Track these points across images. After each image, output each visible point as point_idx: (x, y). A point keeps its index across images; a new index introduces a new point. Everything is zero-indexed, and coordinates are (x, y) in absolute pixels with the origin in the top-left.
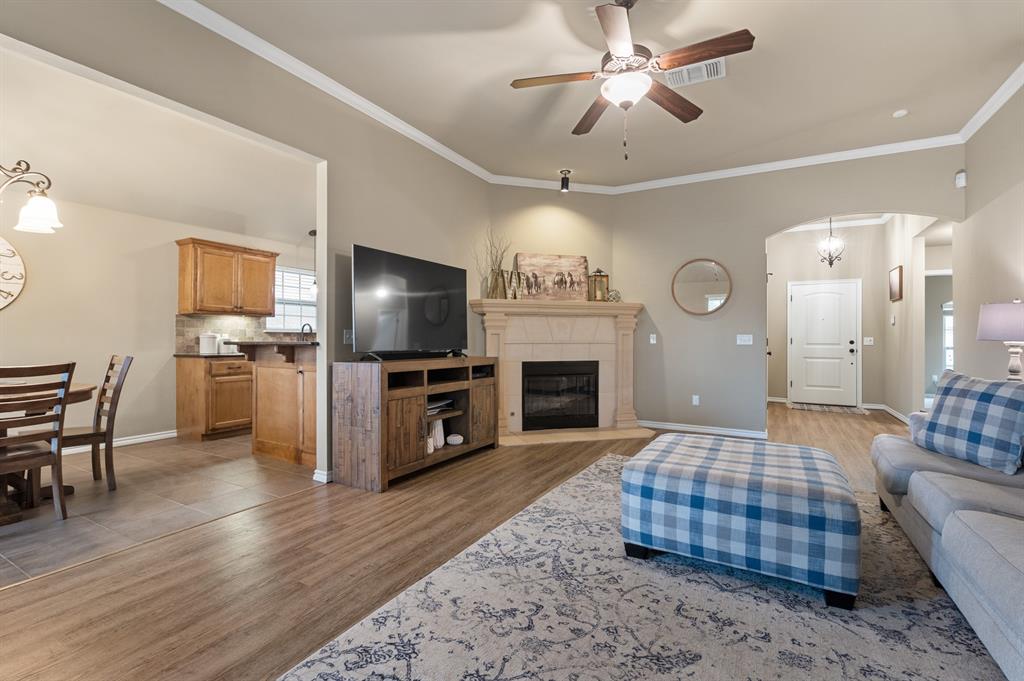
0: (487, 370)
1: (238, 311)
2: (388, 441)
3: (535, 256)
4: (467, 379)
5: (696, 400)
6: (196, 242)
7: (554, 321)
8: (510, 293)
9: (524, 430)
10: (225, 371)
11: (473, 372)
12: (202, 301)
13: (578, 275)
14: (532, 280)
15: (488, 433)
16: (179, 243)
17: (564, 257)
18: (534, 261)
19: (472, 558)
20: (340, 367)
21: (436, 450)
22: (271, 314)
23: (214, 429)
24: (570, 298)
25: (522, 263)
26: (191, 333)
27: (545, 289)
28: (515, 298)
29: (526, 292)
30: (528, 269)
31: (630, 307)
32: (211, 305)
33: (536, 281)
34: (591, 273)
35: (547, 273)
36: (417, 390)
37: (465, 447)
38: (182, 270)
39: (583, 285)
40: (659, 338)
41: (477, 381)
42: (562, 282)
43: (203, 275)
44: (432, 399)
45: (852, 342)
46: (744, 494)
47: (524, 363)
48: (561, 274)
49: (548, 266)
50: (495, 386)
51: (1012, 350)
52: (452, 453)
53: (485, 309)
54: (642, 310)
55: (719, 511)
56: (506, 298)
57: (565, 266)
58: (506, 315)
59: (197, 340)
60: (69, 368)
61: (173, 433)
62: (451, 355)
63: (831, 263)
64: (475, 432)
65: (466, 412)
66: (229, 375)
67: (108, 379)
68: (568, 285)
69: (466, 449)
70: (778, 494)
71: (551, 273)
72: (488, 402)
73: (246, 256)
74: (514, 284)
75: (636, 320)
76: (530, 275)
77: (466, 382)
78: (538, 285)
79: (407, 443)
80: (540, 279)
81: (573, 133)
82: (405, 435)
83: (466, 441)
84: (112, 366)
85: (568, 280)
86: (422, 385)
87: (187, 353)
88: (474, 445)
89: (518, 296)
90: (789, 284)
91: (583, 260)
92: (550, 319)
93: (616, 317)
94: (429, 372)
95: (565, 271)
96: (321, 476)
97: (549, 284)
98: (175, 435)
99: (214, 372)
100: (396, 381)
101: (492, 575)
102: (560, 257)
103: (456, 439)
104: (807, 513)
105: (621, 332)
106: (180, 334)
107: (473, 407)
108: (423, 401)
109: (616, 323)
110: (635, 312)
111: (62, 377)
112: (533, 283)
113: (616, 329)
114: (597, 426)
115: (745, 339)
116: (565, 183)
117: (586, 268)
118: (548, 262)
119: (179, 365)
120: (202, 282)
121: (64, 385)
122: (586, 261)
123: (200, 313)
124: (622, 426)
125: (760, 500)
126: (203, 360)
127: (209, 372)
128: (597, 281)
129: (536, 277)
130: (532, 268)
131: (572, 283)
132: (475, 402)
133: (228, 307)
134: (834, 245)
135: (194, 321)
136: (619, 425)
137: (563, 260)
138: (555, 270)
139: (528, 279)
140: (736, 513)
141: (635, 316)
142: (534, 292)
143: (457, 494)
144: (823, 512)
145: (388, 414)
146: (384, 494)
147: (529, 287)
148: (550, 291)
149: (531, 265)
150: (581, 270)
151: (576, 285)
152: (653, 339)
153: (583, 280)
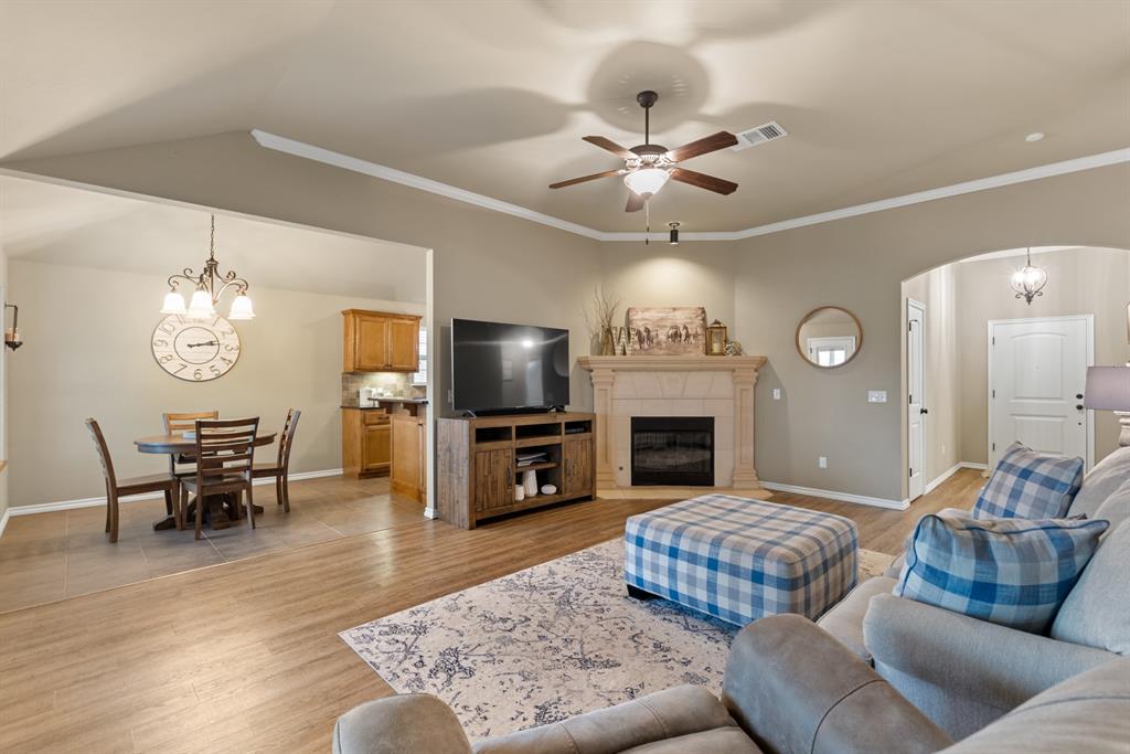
0: (584, 426)
1: (389, 369)
2: (476, 487)
3: (648, 309)
4: (560, 434)
5: (823, 462)
6: (355, 312)
7: (664, 376)
8: (618, 349)
9: (633, 484)
10: (377, 421)
11: (566, 428)
12: (360, 361)
13: (695, 326)
14: (644, 334)
15: (584, 485)
16: (345, 313)
17: (680, 309)
18: (647, 315)
19: (505, 583)
20: (442, 422)
21: (526, 497)
22: (416, 370)
23: (367, 470)
24: (685, 351)
25: (635, 318)
26: (353, 390)
27: (659, 343)
28: (624, 353)
29: (637, 346)
30: (640, 323)
31: (751, 361)
32: (366, 363)
33: (648, 336)
34: (710, 322)
35: (658, 326)
36: (505, 444)
37: (557, 496)
38: (346, 335)
39: (700, 337)
40: (783, 393)
41: (570, 436)
42: (676, 335)
43: (360, 339)
44: (521, 452)
45: (1080, 397)
46: (708, 547)
47: (633, 418)
48: (676, 327)
49: (662, 319)
50: (593, 441)
51: (1122, 420)
52: (543, 502)
53: (592, 366)
54: (764, 362)
55: (688, 561)
56: (614, 354)
57: (680, 318)
58: (614, 371)
59: (358, 393)
60: (255, 421)
61: (340, 471)
62: (554, 410)
63: (1029, 300)
64: (568, 484)
65: (559, 465)
66: (379, 424)
67: (286, 427)
68: (683, 338)
69: (558, 499)
70: (732, 550)
71: (665, 326)
72: (584, 455)
73: (395, 321)
74: (623, 340)
75: (756, 374)
76: (642, 330)
77: (558, 437)
78: (650, 339)
79: (494, 489)
80: (653, 334)
81: (627, 211)
82: (493, 483)
83: (559, 492)
84: (289, 417)
85: (683, 332)
86: (510, 439)
87: (350, 405)
88: (567, 496)
89: (628, 352)
90: (990, 324)
91: (700, 311)
92: (658, 373)
93: (733, 371)
94: (518, 428)
95: (680, 324)
96: (429, 513)
97: (662, 337)
98: (342, 472)
99: (367, 421)
100: (482, 435)
101: (510, 596)
102: (674, 309)
103: (550, 489)
104: (751, 568)
105: (739, 387)
106: (345, 388)
107: (566, 460)
108: (511, 453)
109: (734, 378)
110: (755, 366)
111: (250, 428)
112: (645, 337)
113: (734, 383)
114: (713, 485)
115: (876, 397)
116: (674, 236)
117: (704, 319)
118: (663, 315)
119: (344, 414)
120: (360, 348)
121: (252, 433)
122: (704, 312)
123: (358, 371)
124: (740, 486)
125: (717, 554)
126: (359, 411)
127: (363, 421)
128: (714, 333)
129: (648, 331)
130: (644, 322)
131: (688, 336)
132: (568, 456)
133: (381, 366)
134: (1031, 277)
135: (355, 378)
136: (735, 486)
137: (677, 313)
138: (669, 324)
139: (639, 333)
140: (700, 564)
141: (756, 370)
142: (646, 346)
143: (527, 537)
144: (762, 568)
145: (476, 464)
146: (474, 532)
147: (641, 341)
148: (664, 345)
149: (643, 319)
150: (698, 321)
151: (692, 338)
152: (777, 394)
153: (699, 332)
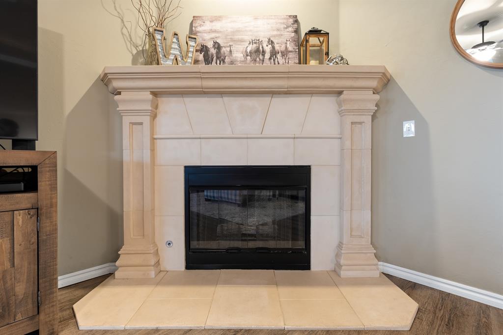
3: (219, 19)
13: (285, 40)
14: (213, 51)
17: (263, 16)
18: (217, 25)
25: (199, 29)
27: (233, 64)
30: (207, 37)
33: (218, 53)
34: (304, 30)
35: (232, 40)
39: (291, 55)
42: (258, 53)
47: (185, 167)
48: (259, 42)
49: (238, 31)
54: (386, 78)
57: (263, 29)
68: (267, 56)
71: (242, 41)
75: (376, 97)
76: (210, 45)
78: (221, 58)
80: (225, 50)
85: (268, 49)
91: (291, 21)
92: (226, 99)
93: (340, 93)
95: (263, 37)
97: (238, 55)
102: (256, 17)
105: (349, 119)
109: (340, 104)
110: (374, 83)
113: (341, 113)
114: (308, 268)
117: (296, 30)
118: (240, 25)
122: (296, 21)
129: (218, 46)
130: (213, 35)
131: (274, 53)
137: (259, 22)
138: (248, 38)
141: (375, 91)
149: (212, 31)
150: (289, 34)
151: (279, 56)
152: (409, 128)
153: (290, 48)
